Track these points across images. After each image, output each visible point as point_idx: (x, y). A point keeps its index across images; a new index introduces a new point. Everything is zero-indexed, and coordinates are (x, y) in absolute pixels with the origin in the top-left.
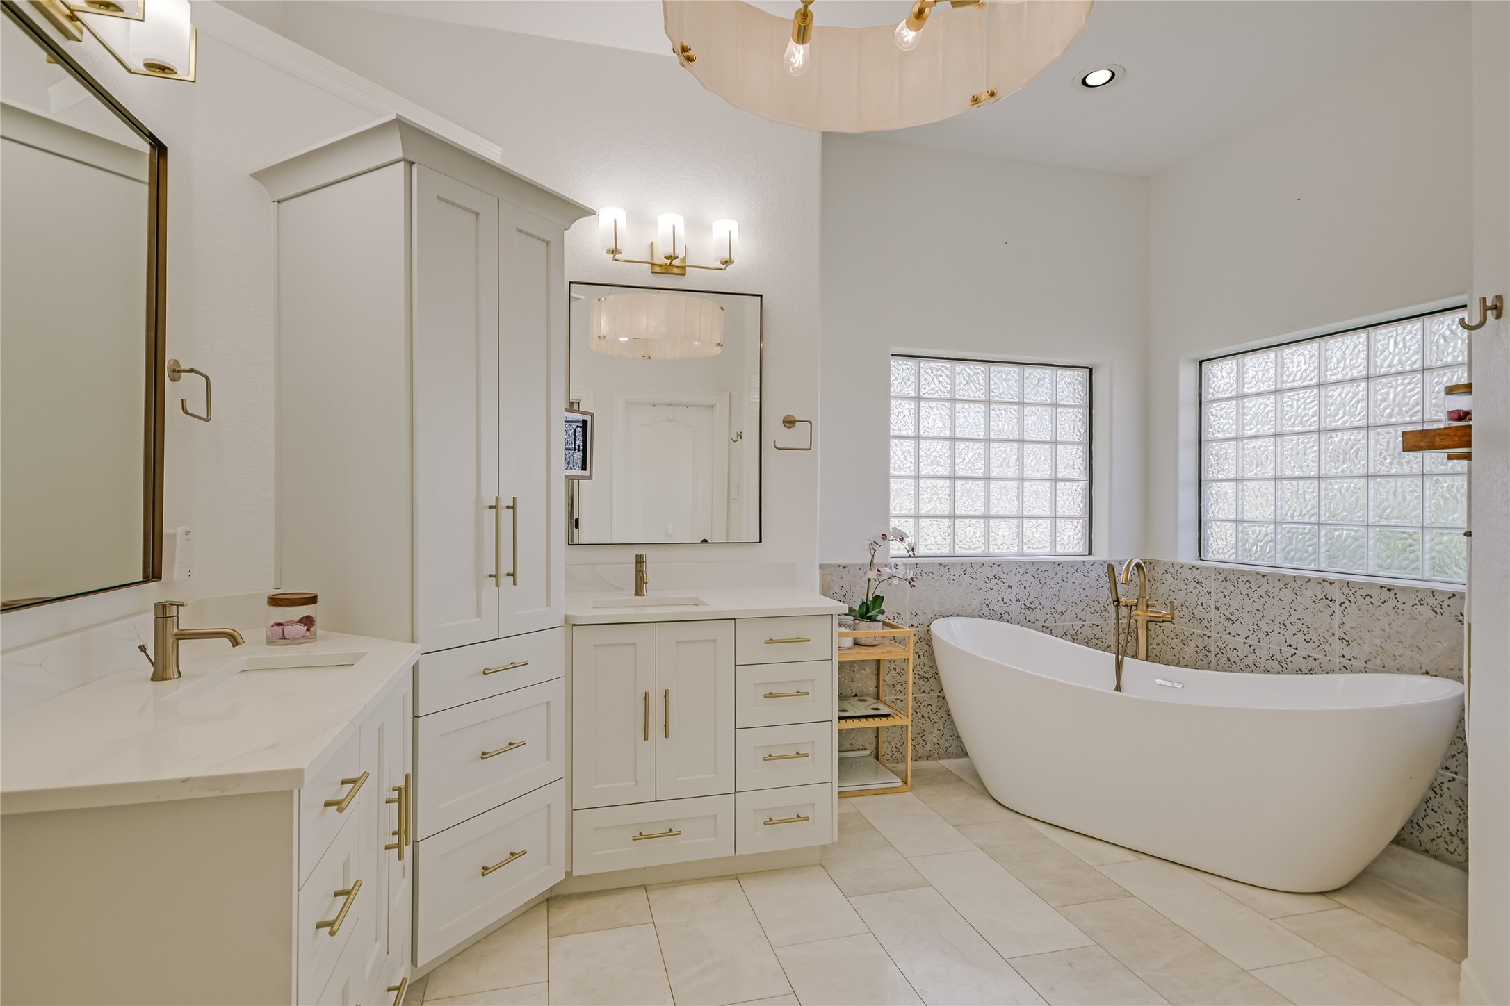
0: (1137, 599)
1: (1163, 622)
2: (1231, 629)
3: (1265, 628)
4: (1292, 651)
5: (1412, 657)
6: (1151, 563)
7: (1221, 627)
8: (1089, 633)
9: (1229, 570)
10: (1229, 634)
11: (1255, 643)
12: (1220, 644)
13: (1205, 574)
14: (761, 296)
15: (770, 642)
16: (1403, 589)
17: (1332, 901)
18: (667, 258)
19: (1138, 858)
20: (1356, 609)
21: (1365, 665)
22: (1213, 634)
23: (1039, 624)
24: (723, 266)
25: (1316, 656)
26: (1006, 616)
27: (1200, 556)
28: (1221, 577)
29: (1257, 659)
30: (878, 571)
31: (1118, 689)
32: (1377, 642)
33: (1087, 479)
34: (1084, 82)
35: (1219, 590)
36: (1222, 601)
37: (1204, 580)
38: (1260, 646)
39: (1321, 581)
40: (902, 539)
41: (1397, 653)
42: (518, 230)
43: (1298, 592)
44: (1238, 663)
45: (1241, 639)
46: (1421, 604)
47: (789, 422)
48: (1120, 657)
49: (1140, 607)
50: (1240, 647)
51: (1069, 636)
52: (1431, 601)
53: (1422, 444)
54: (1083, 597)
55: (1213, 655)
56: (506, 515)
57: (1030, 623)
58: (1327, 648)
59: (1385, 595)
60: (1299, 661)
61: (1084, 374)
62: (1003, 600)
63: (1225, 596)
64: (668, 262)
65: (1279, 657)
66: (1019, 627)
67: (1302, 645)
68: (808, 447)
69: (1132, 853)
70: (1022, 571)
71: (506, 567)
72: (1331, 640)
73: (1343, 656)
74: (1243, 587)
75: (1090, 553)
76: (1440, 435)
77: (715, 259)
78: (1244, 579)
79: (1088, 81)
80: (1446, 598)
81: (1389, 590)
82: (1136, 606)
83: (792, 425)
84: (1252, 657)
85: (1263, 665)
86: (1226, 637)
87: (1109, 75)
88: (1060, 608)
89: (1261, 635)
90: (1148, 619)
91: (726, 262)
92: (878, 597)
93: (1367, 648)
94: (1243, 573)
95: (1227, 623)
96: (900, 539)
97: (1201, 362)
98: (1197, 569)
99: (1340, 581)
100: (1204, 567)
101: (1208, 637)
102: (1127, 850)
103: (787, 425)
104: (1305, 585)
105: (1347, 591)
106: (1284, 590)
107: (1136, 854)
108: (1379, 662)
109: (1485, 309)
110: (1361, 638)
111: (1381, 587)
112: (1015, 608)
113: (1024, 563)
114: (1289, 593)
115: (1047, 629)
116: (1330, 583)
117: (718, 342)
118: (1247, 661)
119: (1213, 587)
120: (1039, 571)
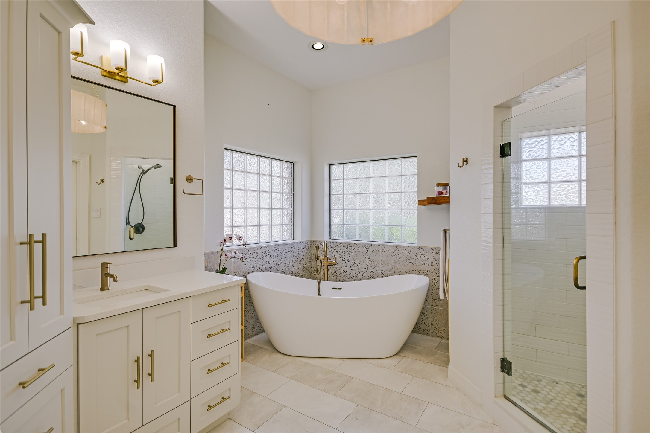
0: (324, 257)
1: (333, 265)
2: (345, 264)
3: (357, 263)
4: (366, 270)
5: (403, 268)
6: (314, 241)
7: (341, 264)
8: (296, 271)
9: (344, 243)
10: (344, 266)
11: (353, 268)
12: (341, 270)
13: (336, 245)
14: (175, 107)
15: (210, 305)
16: (400, 246)
17: (399, 356)
18: (117, 69)
19: (343, 361)
20: (386, 254)
21: (389, 272)
22: (338, 267)
23: (281, 271)
24: (154, 84)
25: (374, 271)
26: (270, 269)
27: (330, 238)
28: (341, 246)
29: (354, 274)
30: (226, 255)
31: (319, 294)
32: (393, 264)
33: (292, 208)
34: (313, 47)
35: (340, 250)
36: (342, 254)
37: (335, 247)
38: (355, 270)
39: (376, 245)
40: (241, 240)
41: (398, 267)
42: (41, 16)
43: (368, 249)
44: (347, 276)
45: (348, 268)
46: (405, 251)
47: (190, 179)
48: (319, 281)
49: (325, 260)
50: (348, 270)
51: (290, 274)
52: (408, 250)
53: (433, 202)
54: (294, 257)
55: (338, 274)
56: (38, 248)
57: (278, 271)
58: (377, 268)
59: (395, 248)
60: (368, 274)
61: (291, 164)
62: (268, 262)
63: (343, 252)
64: (117, 71)
65: (362, 272)
66: (274, 273)
67: (369, 267)
68: (201, 193)
69: (340, 359)
70: (275, 249)
71: (38, 292)
72: (378, 265)
73: (382, 270)
74: (349, 249)
75: (293, 239)
76: (438, 199)
77: (150, 79)
78: (350, 246)
79: (315, 46)
80: (412, 249)
81: (396, 247)
82: (324, 260)
83: (191, 181)
84: (352, 274)
85: (356, 276)
86: (343, 267)
87: (322, 46)
88: (287, 263)
89: (355, 266)
90: (328, 264)
91: (157, 82)
92: (225, 268)
93: (390, 267)
94: (349, 243)
95: (344, 262)
96: (240, 239)
97: (330, 165)
98: (332, 243)
99: (382, 245)
100: (335, 242)
101: (337, 268)
102: (338, 359)
103: (189, 181)
104: (370, 247)
105: (383, 248)
106: (364, 249)
107: (342, 359)
108: (393, 271)
109: (464, 161)
110: (388, 264)
111: (394, 246)
112: (272, 265)
113: (276, 245)
114: (365, 250)
115: (283, 272)
116: (378, 246)
117: (104, 126)
118: (351, 275)
119: (338, 249)
120: (281, 248)
